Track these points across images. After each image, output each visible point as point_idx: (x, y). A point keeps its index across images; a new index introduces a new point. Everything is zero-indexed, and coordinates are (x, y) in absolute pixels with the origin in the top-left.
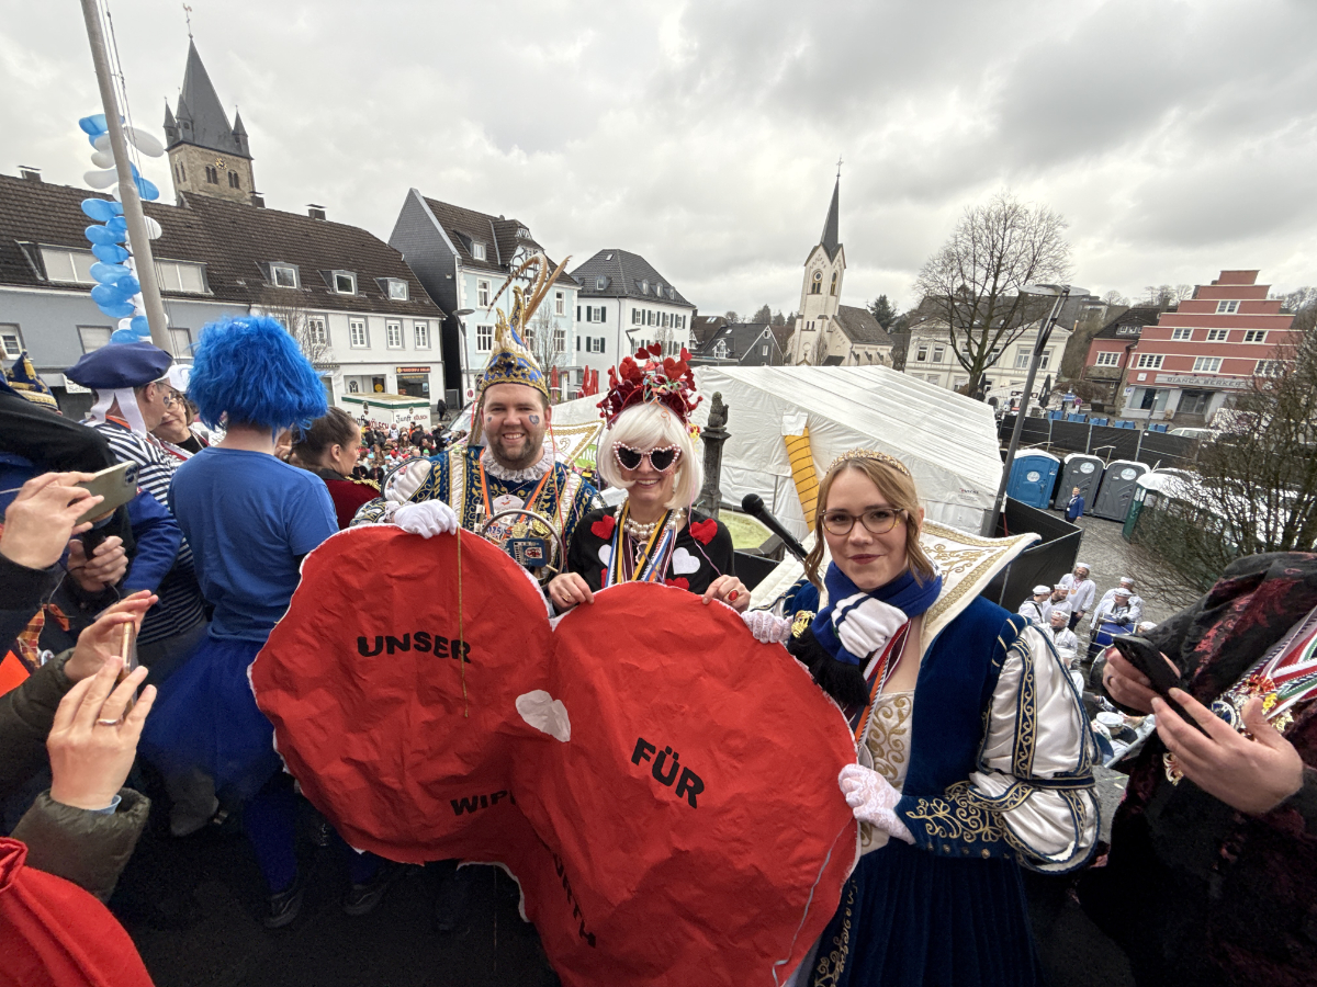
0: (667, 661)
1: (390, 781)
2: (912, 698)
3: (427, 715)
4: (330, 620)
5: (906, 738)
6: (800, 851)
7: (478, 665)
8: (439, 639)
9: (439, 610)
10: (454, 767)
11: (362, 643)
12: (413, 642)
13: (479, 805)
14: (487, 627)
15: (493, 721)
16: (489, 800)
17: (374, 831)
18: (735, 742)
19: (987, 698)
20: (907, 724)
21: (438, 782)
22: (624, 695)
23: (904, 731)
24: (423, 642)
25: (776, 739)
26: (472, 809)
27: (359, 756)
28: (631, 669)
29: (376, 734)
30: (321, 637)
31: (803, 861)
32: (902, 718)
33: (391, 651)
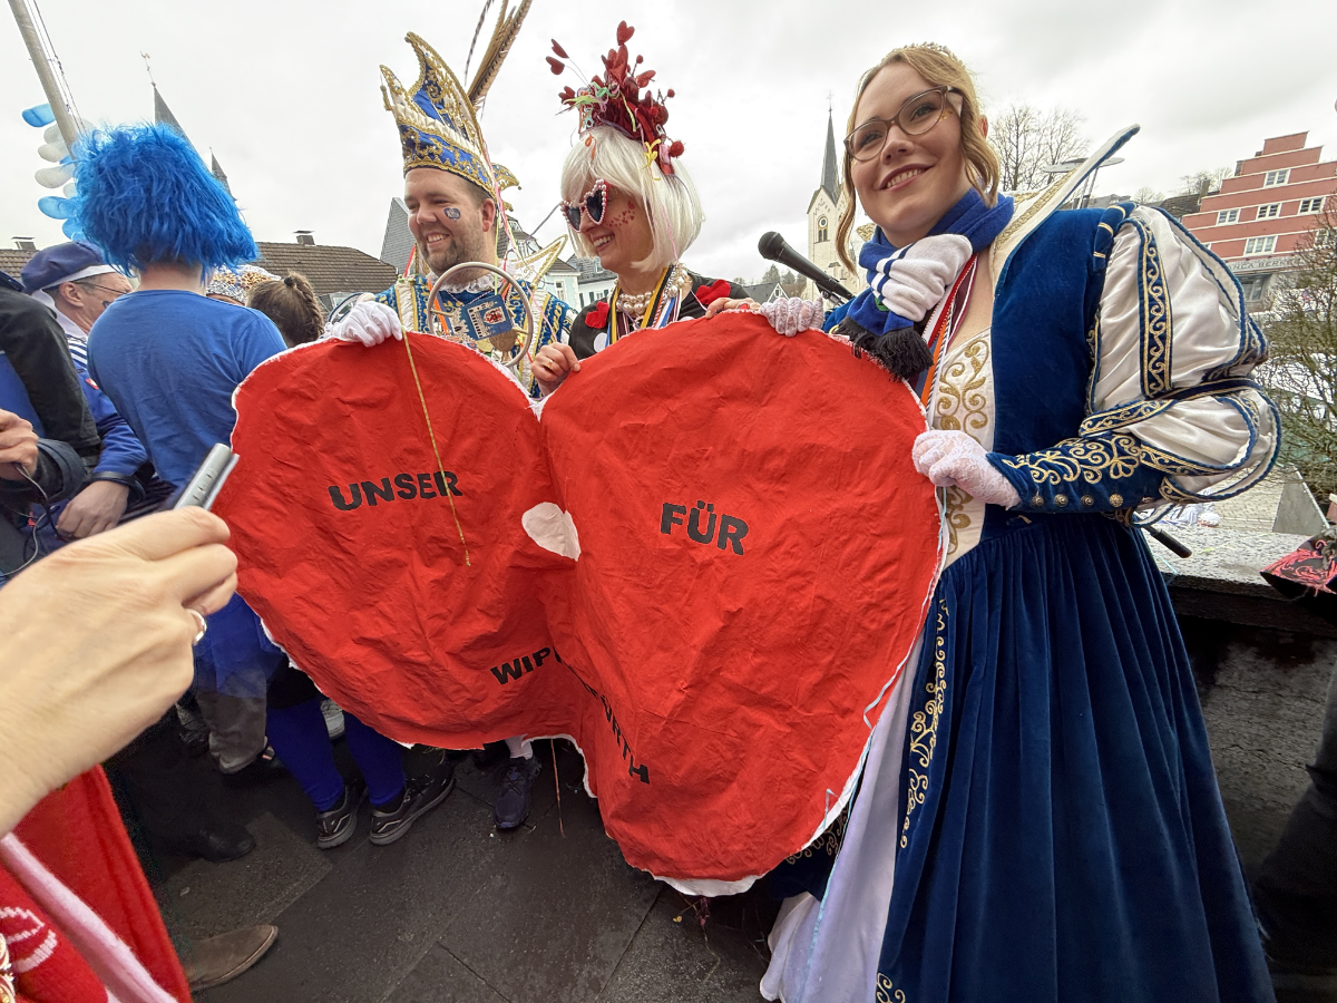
0: (675, 405)
1: (415, 655)
2: (988, 340)
3: (435, 573)
4: (291, 475)
5: (988, 391)
6: (872, 560)
7: (471, 494)
8: (421, 477)
9: (412, 441)
10: (481, 626)
11: (335, 494)
12: (395, 489)
13: (523, 669)
14: (468, 443)
15: (503, 556)
16: (533, 662)
17: (419, 719)
18: (776, 463)
19: (1093, 307)
20: (987, 371)
21: (468, 648)
22: (635, 463)
23: (983, 381)
24: (407, 486)
25: (823, 440)
26: (517, 675)
27: (372, 633)
28: (634, 430)
29: (384, 606)
30: (285, 498)
31: (878, 569)
32: (977, 366)
33: (372, 502)
